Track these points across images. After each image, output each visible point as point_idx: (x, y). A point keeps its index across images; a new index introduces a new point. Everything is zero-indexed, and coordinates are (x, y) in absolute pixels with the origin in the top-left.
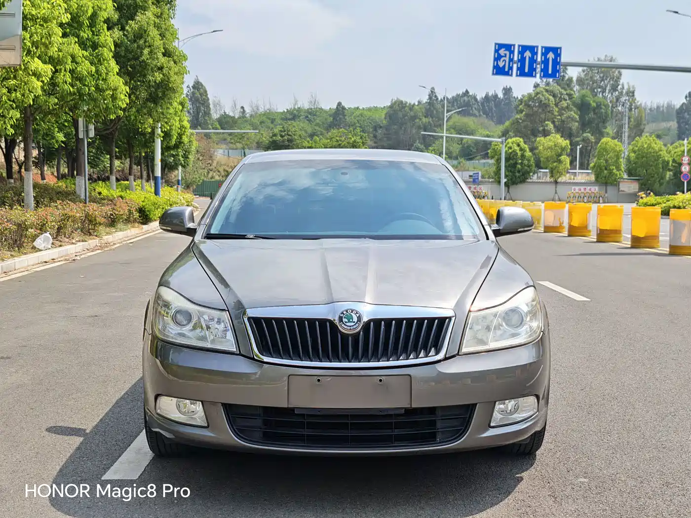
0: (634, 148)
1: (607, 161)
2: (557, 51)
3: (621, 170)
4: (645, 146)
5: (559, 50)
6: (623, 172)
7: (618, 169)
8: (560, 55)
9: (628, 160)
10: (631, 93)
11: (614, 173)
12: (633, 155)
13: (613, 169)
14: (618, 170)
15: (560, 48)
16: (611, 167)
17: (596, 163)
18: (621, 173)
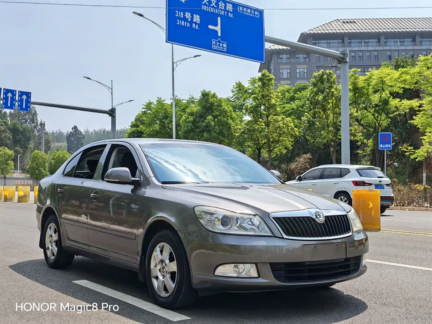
0: (53, 157)
1: (37, 164)
2: (28, 95)
3: (46, 170)
4: (61, 156)
5: (29, 94)
6: (47, 171)
7: (45, 169)
8: (30, 97)
9: (50, 164)
10: (43, 125)
11: (42, 172)
12: (53, 161)
13: (42, 170)
14: (45, 171)
15: (30, 93)
16: (41, 169)
17: (31, 166)
18: (47, 172)
